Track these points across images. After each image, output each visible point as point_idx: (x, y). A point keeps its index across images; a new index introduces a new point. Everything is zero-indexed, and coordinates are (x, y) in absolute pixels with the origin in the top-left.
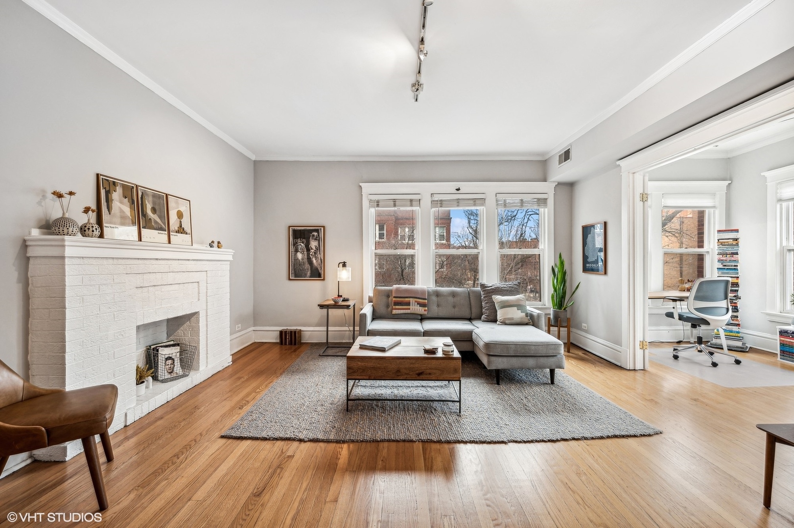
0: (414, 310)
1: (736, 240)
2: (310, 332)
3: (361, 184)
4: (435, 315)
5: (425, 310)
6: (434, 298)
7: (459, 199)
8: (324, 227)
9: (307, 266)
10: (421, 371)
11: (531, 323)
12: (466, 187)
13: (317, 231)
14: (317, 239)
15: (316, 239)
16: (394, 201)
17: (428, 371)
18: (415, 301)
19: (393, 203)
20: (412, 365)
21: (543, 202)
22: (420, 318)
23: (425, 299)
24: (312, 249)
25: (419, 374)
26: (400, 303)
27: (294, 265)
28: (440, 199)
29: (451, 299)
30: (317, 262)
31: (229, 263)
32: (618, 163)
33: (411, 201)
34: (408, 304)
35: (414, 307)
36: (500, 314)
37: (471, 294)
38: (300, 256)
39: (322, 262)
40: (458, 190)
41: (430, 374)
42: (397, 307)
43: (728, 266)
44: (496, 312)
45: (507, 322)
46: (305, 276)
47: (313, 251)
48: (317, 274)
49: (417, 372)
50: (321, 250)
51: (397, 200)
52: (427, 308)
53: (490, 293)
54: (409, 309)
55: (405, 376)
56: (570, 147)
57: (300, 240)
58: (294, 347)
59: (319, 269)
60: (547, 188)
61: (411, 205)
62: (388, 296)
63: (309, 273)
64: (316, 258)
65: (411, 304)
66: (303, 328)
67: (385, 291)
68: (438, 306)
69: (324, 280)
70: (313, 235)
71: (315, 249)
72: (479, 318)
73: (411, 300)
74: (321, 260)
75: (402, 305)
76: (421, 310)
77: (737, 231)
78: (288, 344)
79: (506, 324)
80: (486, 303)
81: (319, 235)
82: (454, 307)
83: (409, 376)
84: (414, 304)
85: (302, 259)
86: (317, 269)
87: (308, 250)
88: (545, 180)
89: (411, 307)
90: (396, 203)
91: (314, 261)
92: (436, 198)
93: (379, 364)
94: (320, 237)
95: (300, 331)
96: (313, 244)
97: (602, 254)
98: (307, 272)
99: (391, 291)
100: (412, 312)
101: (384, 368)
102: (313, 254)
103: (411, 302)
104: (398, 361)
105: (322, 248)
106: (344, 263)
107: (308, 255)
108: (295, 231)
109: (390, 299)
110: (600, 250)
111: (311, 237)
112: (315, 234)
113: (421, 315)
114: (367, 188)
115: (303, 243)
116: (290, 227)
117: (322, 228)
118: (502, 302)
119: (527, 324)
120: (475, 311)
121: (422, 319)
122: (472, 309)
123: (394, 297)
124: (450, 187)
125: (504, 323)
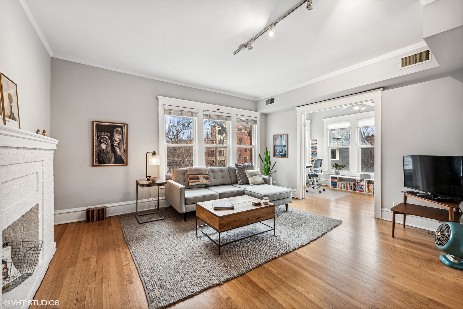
0: (202, 182)
1: (316, 143)
2: (114, 207)
3: (158, 97)
4: (214, 184)
5: (208, 181)
6: (211, 174)
7: (218, 115)
8: (127, 124)
9: (111, 154)
10: (258, 217)
11: (265, 183)
12: (223, 109)
13: (121, 127)
14: (121, 133)
15: (119, 134)
16: (181, 111)
17: (262, 216)
18: (202, 176)
19: (180, 113)
20: (254, 214)
21: (255, 122)
22: (205, 186)
23: (207, 175)
24: (116, 141)
25: (258, 219)
26: (194, 178)
27: (98, 154)
28: (209, 114)
29: (220, 173)
30: (120, 151)
31: (53, 152)
32: (295, 108)
33: (192, 113)
34: (198, 178)
35: (202, 180)
36: (250, 180)
37: (230, 170)
38: (104, 146)
39: (125, 152)
40: (218, 110)
41: (262, 217)
42: (192, 181)
43: (314, 153)
44: (248, 179)
45: (256, 183)
46: (109, 162)
47: (117, 142)
48: (120, 161)
49: (257, 217)
50: (124, 143)
51: (183, 111)
52: (209, 180)
53: (242, 169)
54: (199, 181)
55: (251, 222)
56: (274, 97)
57: (104, 133)
58: (101, 222)
59: (123, 157)
60: (256, 115)
61: (192, 116)
62: (184, 174)
63: (113, 161)
64: (120, 148)
65: (200, 178)
66: (107, 205)
67: (181, 171)
68: (214, 178)
69: (127, 165)
70: (117, 130)
71: (118, 141)
72: (237, 183)
73: (200, 175)
74: (124, 150)
75: (195, 180)
76: (206, 182)
77: (316, 140)
78: (95, 220)
79: (255, 185)
80: (240, 174)
81: (122, 131)
82: (223, 178)
83: (253, 221)
84: (201, 178)
85: (106, 149)
86: (121, 157)
87: (112, 141)
88: (256, 111)
89: (200, 180)
90: (183, 113)
91: (118, 150)
92: (207, 113)
93: (238, 217)
94: (124, 132)
95: (106, 207)
96: (117, 137)
97: (285, 148)
98: (111, 159)
99: (186, 171)
100: (201, 183)
101: (241, 219)
102: (117, 145)
103: (200, 177)
104: (247, 213)
105: (125, 141)
106: (154, 152)
107: (112, 145)
108: (98, 126)
109: (186, 176)
110: (285, 146)
111: (115, 132)
112: (119, 129)
113: (205, 185)
114: (162, 100)
115: (107, 135)
116: (93, 122)
117: (126, 126)
118: (251, 173)
119: (263, 184)
120: (234, 179)
121: (206, 187)
122: (232, 178)
123: (189, 175)
124: (214, 107)
125: (254, 184)
